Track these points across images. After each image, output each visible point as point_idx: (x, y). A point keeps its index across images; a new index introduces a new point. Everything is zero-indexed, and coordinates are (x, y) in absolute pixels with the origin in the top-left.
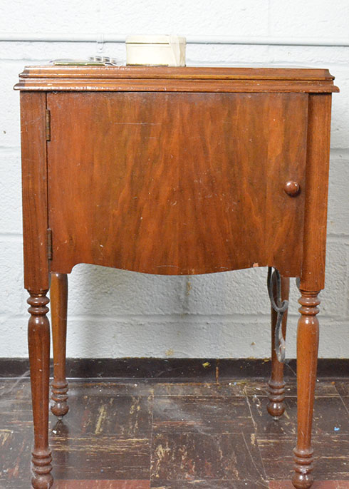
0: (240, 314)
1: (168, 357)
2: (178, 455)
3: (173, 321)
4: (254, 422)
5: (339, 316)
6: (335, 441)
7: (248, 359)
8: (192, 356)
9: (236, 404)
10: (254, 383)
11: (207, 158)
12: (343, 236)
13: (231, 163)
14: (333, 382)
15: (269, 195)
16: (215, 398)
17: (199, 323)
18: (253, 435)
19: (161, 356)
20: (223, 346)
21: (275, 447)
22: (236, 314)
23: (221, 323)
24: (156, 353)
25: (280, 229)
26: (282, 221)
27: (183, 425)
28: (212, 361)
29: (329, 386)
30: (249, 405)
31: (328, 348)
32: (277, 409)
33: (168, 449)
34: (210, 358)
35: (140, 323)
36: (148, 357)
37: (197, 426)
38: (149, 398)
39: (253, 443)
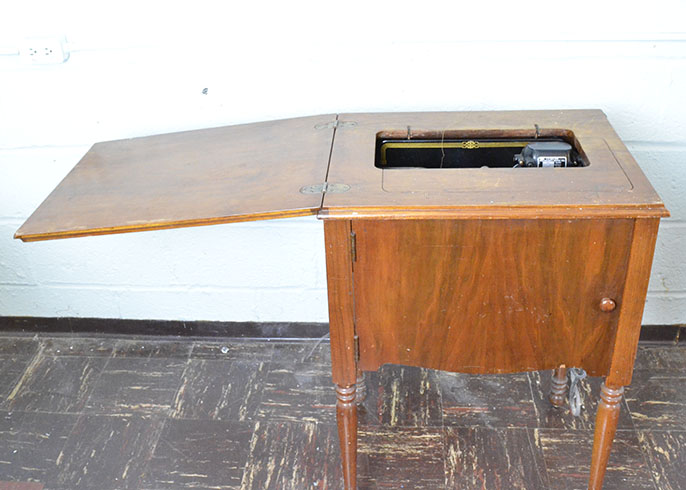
2: (470, 461)
4: (536, 409)
9: (518, 380)
11: (520, 276)
13: (545, 282)
18: (536, 430)
21: (558, 450)
27: (470, 414)
30: (530, 381)
32: (558, 400)
33: (460, 452)
37: (483, 415)
39: (537, 443)
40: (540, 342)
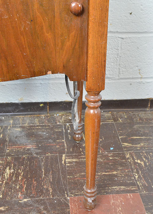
0: (59, 78)
1: (20, 102)
2: (18, 175)
3: (22, 83)
4: (65, 145)
5: (114, 77)
6: (111, 158)
7: (64, 101)
8: (34, 101)
9: (57, 130)
10: (68, 114)
12: (117, 32)
14: (110, 112)
15: (57, 14)
16: (46, 126)
17: (36, 84)
18: (64, 155)
19: (17, 102)
20: (51, 95)
21: (76, 165)
22: (57, 78)
23: (49, 83)
24: (13, 100)
25: (68, 43)
26: (69, 36)
27: (24, 149)
28: (45, 103)
29: (108, 115)
30: (64, 131)
31: (107, 95)
32: (78, 138)
33: (12, 171)
34: (44, 101)
35: (3, 84)
36: (10, 102)
37: (32, 149)
38: (9, 128)
39: (63, 162)
40: (28, 50)
